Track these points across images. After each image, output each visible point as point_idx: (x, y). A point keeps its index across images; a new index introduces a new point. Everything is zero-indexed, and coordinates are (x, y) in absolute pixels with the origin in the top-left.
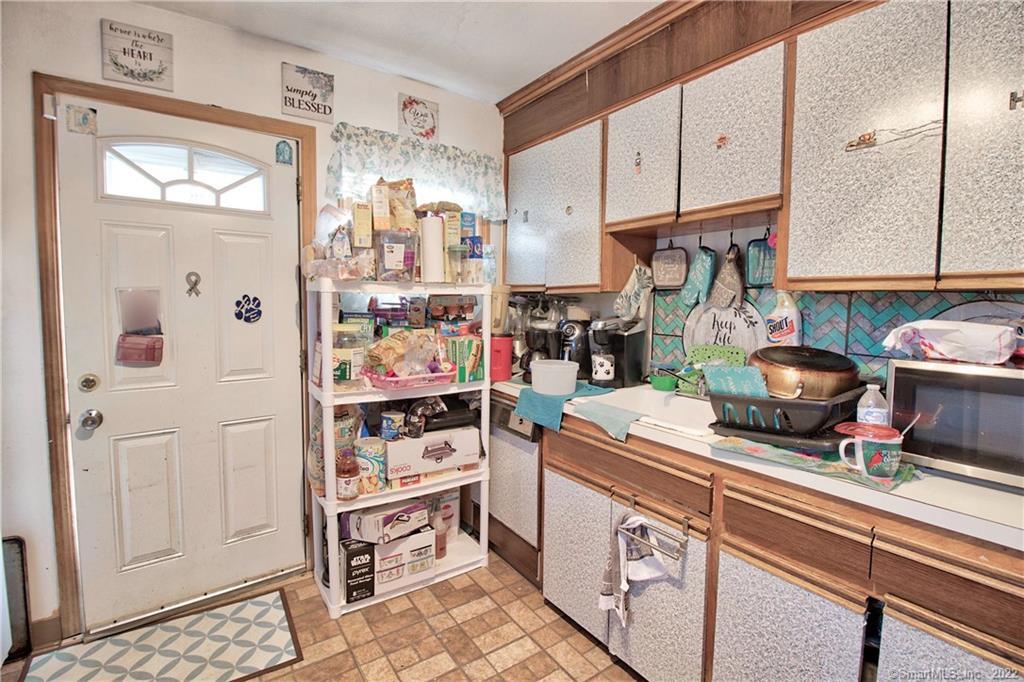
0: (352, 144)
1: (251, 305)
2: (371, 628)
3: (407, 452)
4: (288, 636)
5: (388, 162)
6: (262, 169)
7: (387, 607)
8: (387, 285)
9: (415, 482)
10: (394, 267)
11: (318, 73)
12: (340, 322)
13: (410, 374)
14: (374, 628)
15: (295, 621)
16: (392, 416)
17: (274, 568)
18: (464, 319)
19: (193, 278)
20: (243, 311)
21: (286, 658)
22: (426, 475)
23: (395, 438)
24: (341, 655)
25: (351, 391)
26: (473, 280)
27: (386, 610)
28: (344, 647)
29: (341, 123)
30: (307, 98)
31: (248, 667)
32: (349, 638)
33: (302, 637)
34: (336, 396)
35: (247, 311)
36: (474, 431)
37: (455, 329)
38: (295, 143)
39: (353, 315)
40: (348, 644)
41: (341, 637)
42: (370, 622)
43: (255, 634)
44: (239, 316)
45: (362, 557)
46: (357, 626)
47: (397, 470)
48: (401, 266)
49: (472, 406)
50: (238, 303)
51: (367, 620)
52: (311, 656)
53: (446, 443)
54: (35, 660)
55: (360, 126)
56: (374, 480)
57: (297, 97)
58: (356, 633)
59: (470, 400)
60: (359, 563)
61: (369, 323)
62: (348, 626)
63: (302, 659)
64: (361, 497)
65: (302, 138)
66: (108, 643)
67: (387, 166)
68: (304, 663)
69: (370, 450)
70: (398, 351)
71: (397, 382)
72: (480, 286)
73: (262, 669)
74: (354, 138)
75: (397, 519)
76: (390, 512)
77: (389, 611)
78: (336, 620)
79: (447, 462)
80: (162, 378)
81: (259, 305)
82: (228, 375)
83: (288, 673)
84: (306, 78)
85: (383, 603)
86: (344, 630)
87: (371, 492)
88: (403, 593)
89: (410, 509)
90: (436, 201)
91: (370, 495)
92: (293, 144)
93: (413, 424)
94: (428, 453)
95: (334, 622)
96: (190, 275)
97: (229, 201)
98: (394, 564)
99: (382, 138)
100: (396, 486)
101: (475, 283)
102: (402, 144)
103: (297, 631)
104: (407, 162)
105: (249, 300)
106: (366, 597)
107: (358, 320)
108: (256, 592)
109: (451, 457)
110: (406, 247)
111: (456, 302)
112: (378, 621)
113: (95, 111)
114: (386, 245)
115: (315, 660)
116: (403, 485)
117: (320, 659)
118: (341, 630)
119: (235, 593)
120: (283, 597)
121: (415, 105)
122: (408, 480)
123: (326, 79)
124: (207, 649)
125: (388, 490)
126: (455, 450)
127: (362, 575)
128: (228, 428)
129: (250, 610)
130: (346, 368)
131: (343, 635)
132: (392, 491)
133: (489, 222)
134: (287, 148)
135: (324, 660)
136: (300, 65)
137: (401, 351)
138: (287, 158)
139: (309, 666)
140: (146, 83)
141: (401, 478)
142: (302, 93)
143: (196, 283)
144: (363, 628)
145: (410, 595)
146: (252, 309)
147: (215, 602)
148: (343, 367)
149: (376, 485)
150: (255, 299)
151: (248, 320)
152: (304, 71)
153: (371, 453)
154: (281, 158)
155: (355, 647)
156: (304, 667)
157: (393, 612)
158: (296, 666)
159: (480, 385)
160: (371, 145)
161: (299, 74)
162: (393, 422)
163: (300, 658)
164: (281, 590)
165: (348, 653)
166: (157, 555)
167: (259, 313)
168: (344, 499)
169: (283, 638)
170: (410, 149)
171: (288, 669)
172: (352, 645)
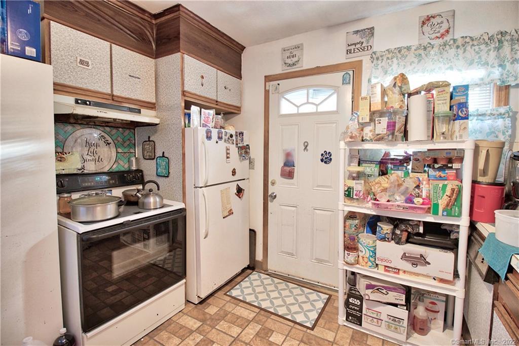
0: (379, 62)
1: (327, 156)
2: (350, 341)
3: (391, 251)
4: (316, 316)
5: (404, 65)
6: (336, 89)
7: (367, 338)
8: (378, 144)
9: (395, 273)
10: (381, 133)
11: (364, 30)
12: (359, 165)
13: (388, 201)
14: (352, 342)
15: (324, 312)
16: (381, 225)
17: (331, 284)
18: (451, 168)
19: (306, 144)
20: (324, 158)
21: (308, 325)
22: (405, 272)
23: (383, 239)
24: (327, 342)
25: (354, 204)
26: (456, 137)
27: (365, 339)
28: (332, 340)
29: (373, 52)
30: (358, 46)
31: (294, 317)
32: (337, 337)
33: (321, 320)
34: (345, 205)
35: (326, 158)
36: (451, 255)
37: (443, 175)
38: (352, 72)
39: (366, 162)
40: (335, 339)
41: (334, 334)
42: (353, 338)
43: (307, 307)
44: (322, 160)
45: (355, 300)
46: (345, 335)
47: (382, 260)
48: (385, 132)
49: (453, 236)
50: (322, 155)
51: (352, 336)
52: (316, 332)
53: (422, 256)
54: (254, 272)
55: (384, 50)
56: (366, 260)
57: (353, 47)
58: (342, 338)
59: (451, 231)
60: (353, 302)
61: (376, 167)
62: (342, 332)
63: (313, 330)
64: (358, 266)
65: (355, 68)
66: (270, 279)
67: (404, 68)
68: (312, 332)
69: (365, 241)
70: (383, 185)
71: (378, 204)
72: (463, 142)
73: (298, 321)
74: (380, 58)
75: (378, 289)
76: (373, 283)
77: (366, 341)
78: (339, 325)
79: (420, 269)
80: (293, 184)
81: (331, 156)
82: (317, 187)
83: (304, 331)
84: (358, 35)
85: (367, 335)
86: (339, 332)
87: (363, 266)
88: (382, 338)
89: (389, 288)
90: (426, 83)
91: (363, 267)
92: (351, 73)
93: (396, 234)
94: (405, 257)
95: (337, 325)
96: (305, 143)
97: (321, 109)
98: (375, 316)
99: (400, 52)
100: (381, 270)
101: (458, 140)
102: (415, 50)
103: (321, 317)
104: (419, 61)
105: (326, 153)
106: (357, 324)
107: (369, 165)
108: (322, 290)
109: (425, 267)
110: (389, 119)
111: (444, 155)
112: (357, 341)
113: (279, 84)
114: (376, 119)
115: (317, 335)
116: (386, 271)
117: (319, 336)
118: (337, 331)
119: (314, 285)
120: (328, 299)
121: (432, 20)
122: (390, 269)
123: (369, 30)
124: (290, 300)
125: (376, 270)
126: (429, 264)
127: (354, 310)
128: (316, 211)
129: (314, 296)
130: (351, 191)
131: (336, 334)
132: (378, 271)
133: (508, 87)
134: (348, 76)
135: (320, 338)
136: (355, 30)
137: (386, 185)
138: (347, 81)
139: (313, 335)
140: (294, 67)
141: (386, 266)
142: (355, 44)
143: (307, 146)
144: (347, 338)
145: (385, 342)
146: (328, 158)
147: (304, 284)
148: (349, 190)
149: (366, 263)
150: (329, 153)
151: (326, 162)
152: (357, 32)
153: (364, 243)
154: (345, 82)
155: (336, 344)
156: (311, 334)
157: (368, 343)
158: (308, 331)
159: (459, 221)
160: (392, 59)
161: (355, 35)
162: (382, 229)
163: (312, 329)
164: (330, 296)
165: (331, 344)
166: (289, 254)
167: (331, 159)
168: (347, 263)
169: (314, 316)
170: (422, 52)
171: (305, 329)
172: (336, 341)
